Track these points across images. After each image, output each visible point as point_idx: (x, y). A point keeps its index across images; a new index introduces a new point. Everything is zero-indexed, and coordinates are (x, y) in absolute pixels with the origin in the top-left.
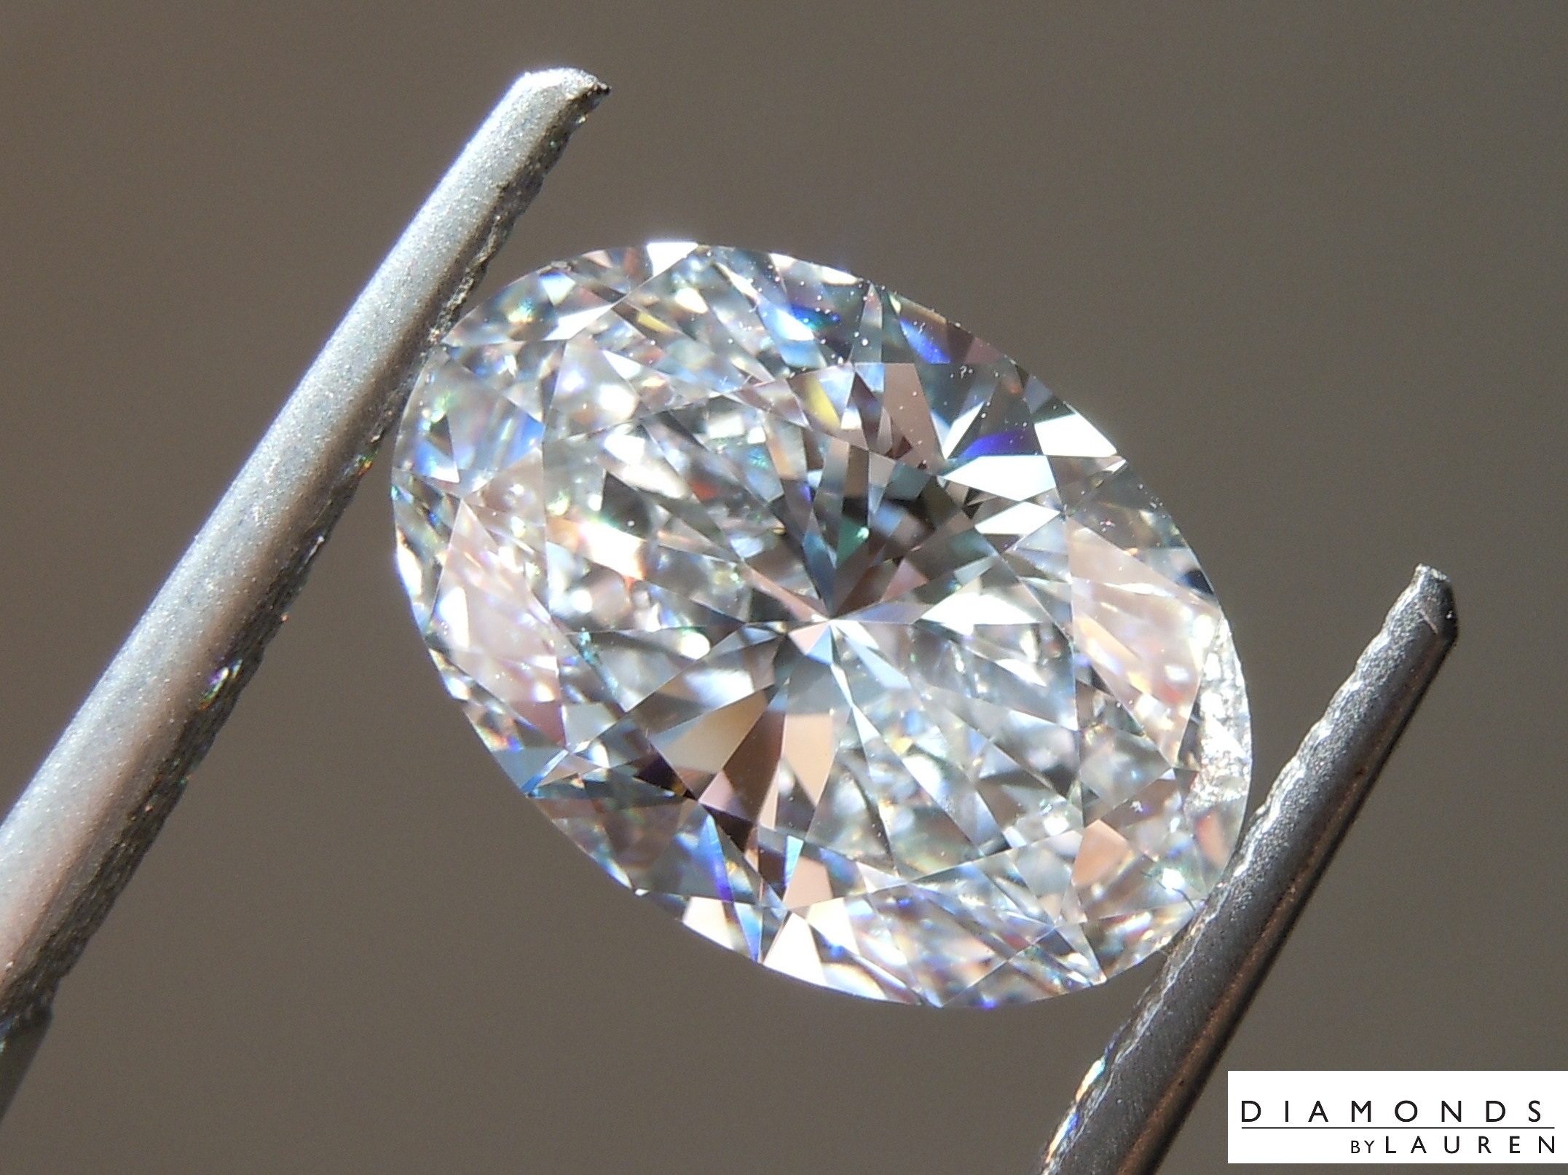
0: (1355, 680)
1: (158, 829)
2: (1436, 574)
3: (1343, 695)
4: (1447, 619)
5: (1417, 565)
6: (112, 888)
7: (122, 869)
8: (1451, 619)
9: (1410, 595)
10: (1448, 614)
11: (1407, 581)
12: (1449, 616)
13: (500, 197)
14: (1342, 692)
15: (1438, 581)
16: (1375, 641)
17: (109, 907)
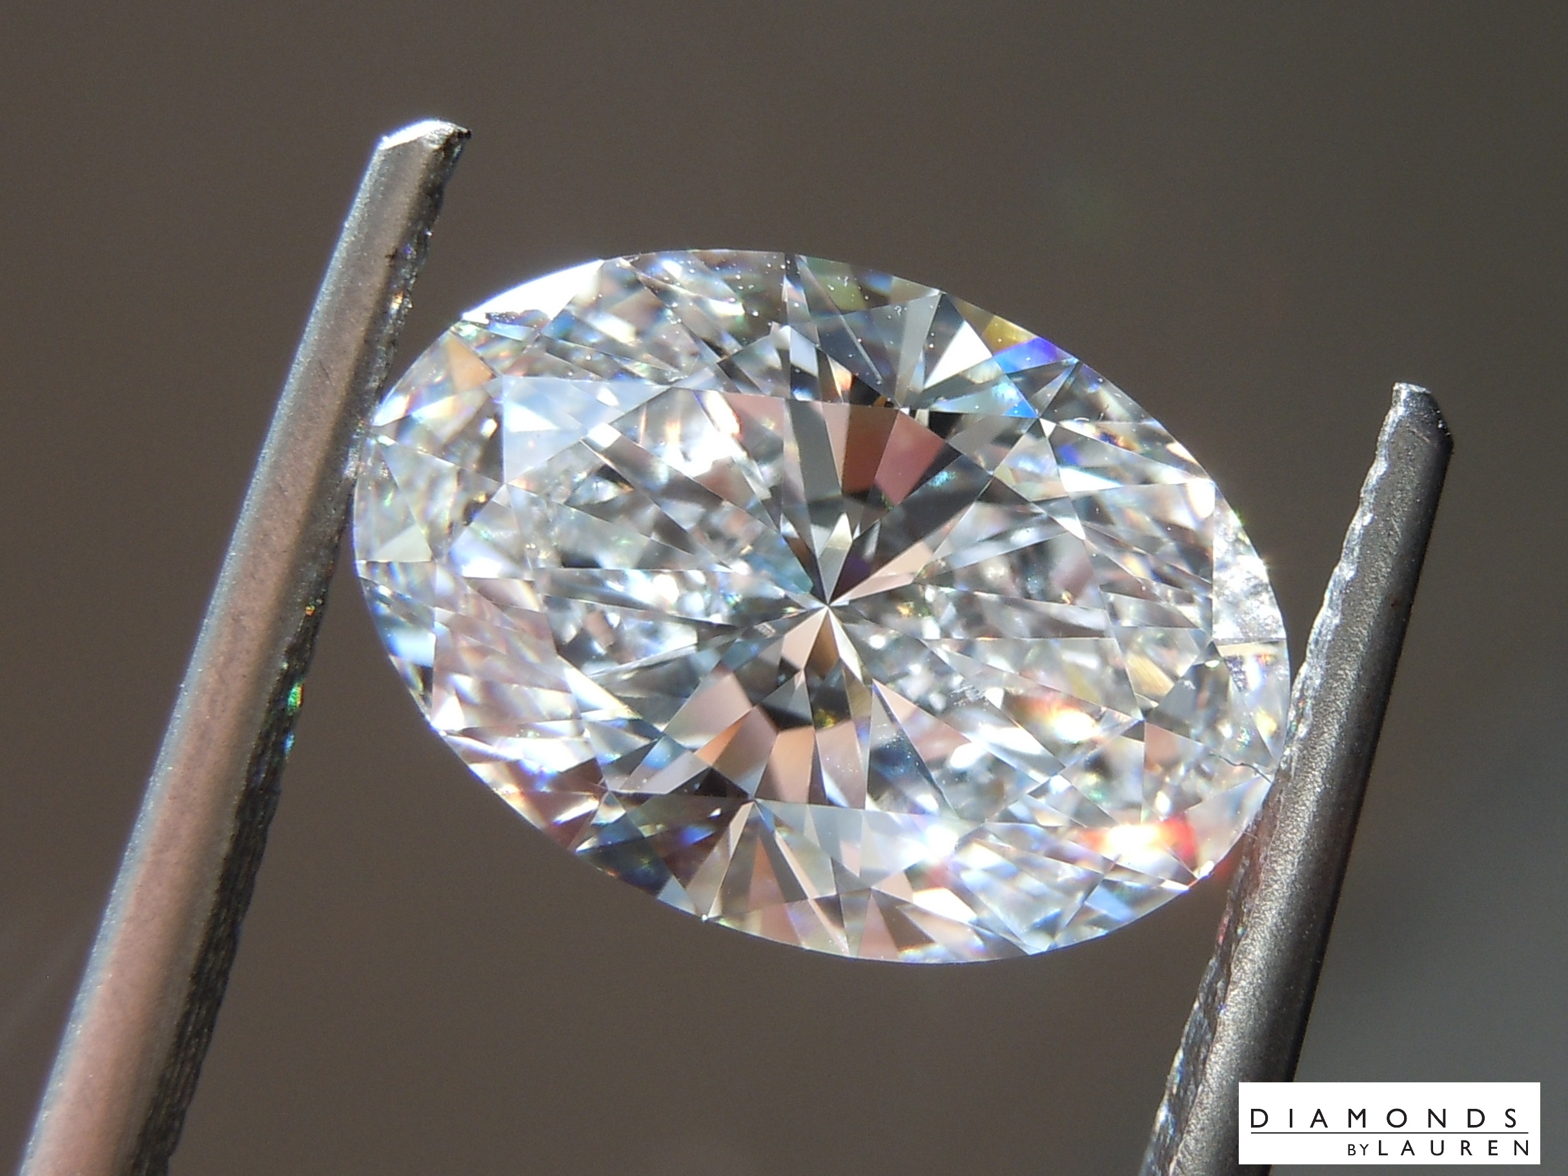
0: (1364, 514)
1: (225, 983)
2: (1415, 388)
3: (1357, 532)
4: (1438, 428)
5: (1394, 385)
6: (195, 1055)
7: (198, 1034)
8: (1443, 429)
9: (1397, 413)
10: (1438, 424)
11: (1387, 403)
12: (1440, 426)
13: (390, 266)
14: (1353, 529)
15: (1419, 394)
16: (1372, 471)
17: (197, 1076)
